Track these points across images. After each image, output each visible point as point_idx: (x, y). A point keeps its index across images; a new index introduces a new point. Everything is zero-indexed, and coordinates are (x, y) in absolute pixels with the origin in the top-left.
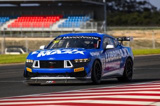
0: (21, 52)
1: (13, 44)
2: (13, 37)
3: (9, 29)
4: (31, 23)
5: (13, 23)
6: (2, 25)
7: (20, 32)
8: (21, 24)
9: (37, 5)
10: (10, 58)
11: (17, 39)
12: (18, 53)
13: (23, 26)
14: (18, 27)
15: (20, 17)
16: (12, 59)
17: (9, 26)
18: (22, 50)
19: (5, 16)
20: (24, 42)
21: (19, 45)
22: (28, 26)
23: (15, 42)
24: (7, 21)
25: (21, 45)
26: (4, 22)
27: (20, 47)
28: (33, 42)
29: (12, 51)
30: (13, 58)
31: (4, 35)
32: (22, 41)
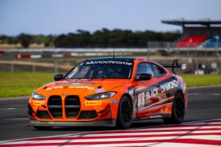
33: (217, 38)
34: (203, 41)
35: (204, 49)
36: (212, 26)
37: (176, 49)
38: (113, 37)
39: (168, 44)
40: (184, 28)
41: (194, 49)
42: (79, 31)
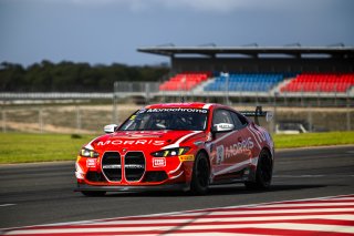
0: (301, 131)
1: (289, 118)
2: (289, 106)
3: (282, 95)
4: (318, 85)
5: (289, 85)
6: (272, 88)
7: (300, 99)
8: (301, 86)
9: (326, 56)
10: (284, 139)
11: (296, 110)
12: (297, 132)
13: (305, 90)
14: (297, 90)
15: (300, 74)
16: (286, 142)
17: (283, 90)
18: (302, 128)
19: (276, 73)
20: (305, 114)
21: (297, 119)
22: (313, 90)
23: (292, 114)
24: (280, 80)
25: (301, 119)
26: (275, 83)
27: (300, 122)
28: (320, 114)
29: (286, 128)
30: (289, 139)
31: (274, 104)
32: (303, 113)
33: (226, 75)
34: (203, 79)
35: (205, 94)
36: (218, 56)
37: (161, 93)
38: (59, 74)
39: (147, 85)
40: (174, 59)
41: (189, 93)
42: (5, 64)
